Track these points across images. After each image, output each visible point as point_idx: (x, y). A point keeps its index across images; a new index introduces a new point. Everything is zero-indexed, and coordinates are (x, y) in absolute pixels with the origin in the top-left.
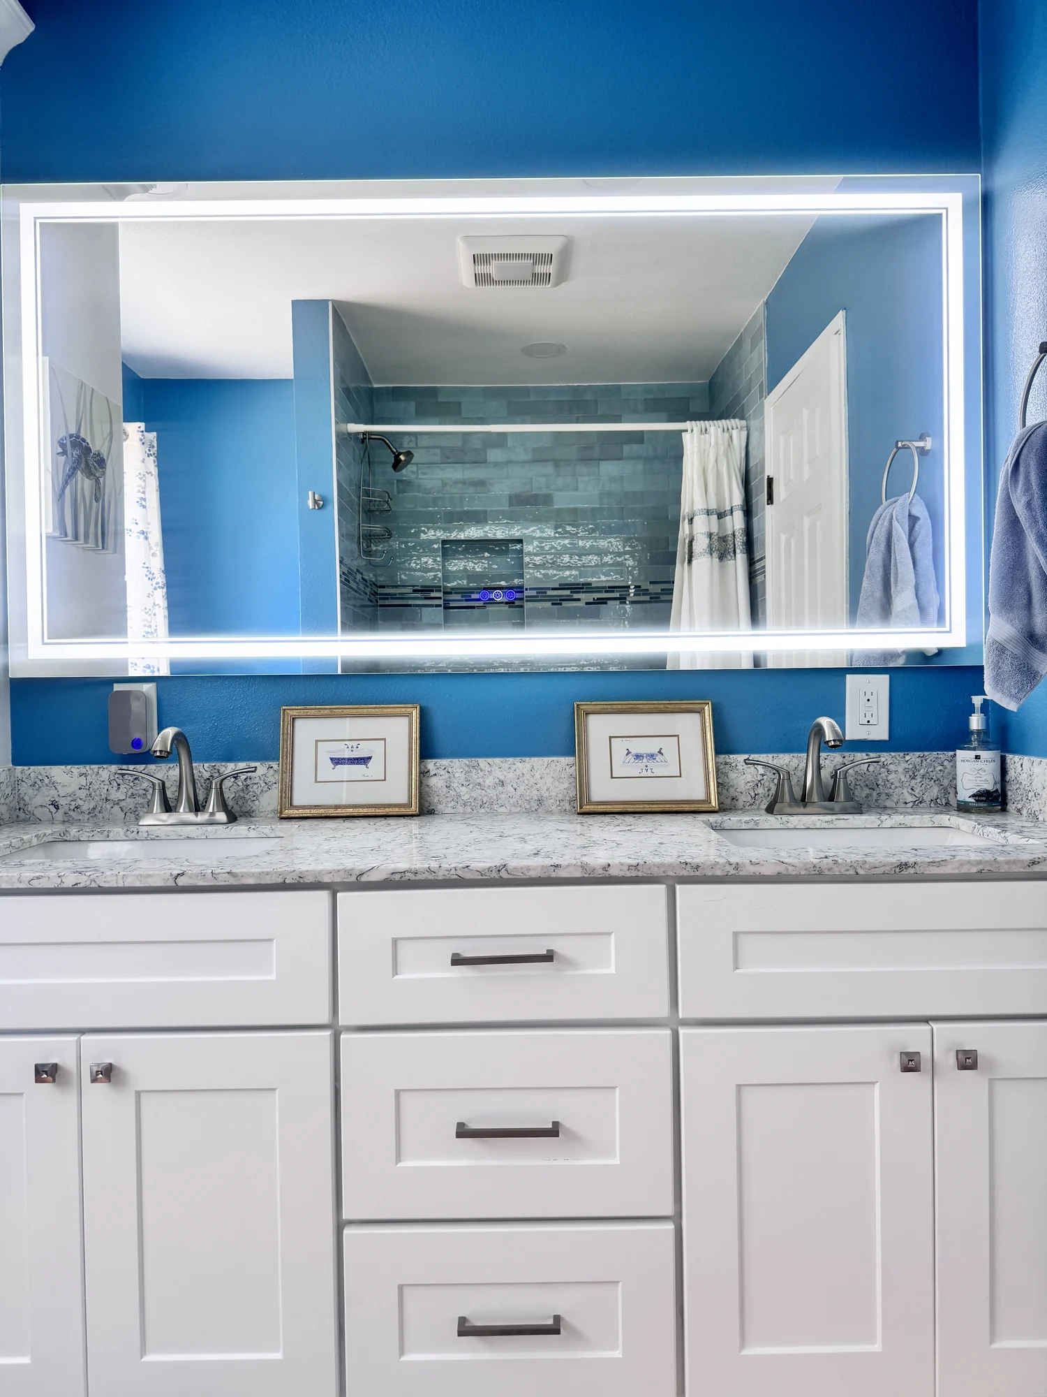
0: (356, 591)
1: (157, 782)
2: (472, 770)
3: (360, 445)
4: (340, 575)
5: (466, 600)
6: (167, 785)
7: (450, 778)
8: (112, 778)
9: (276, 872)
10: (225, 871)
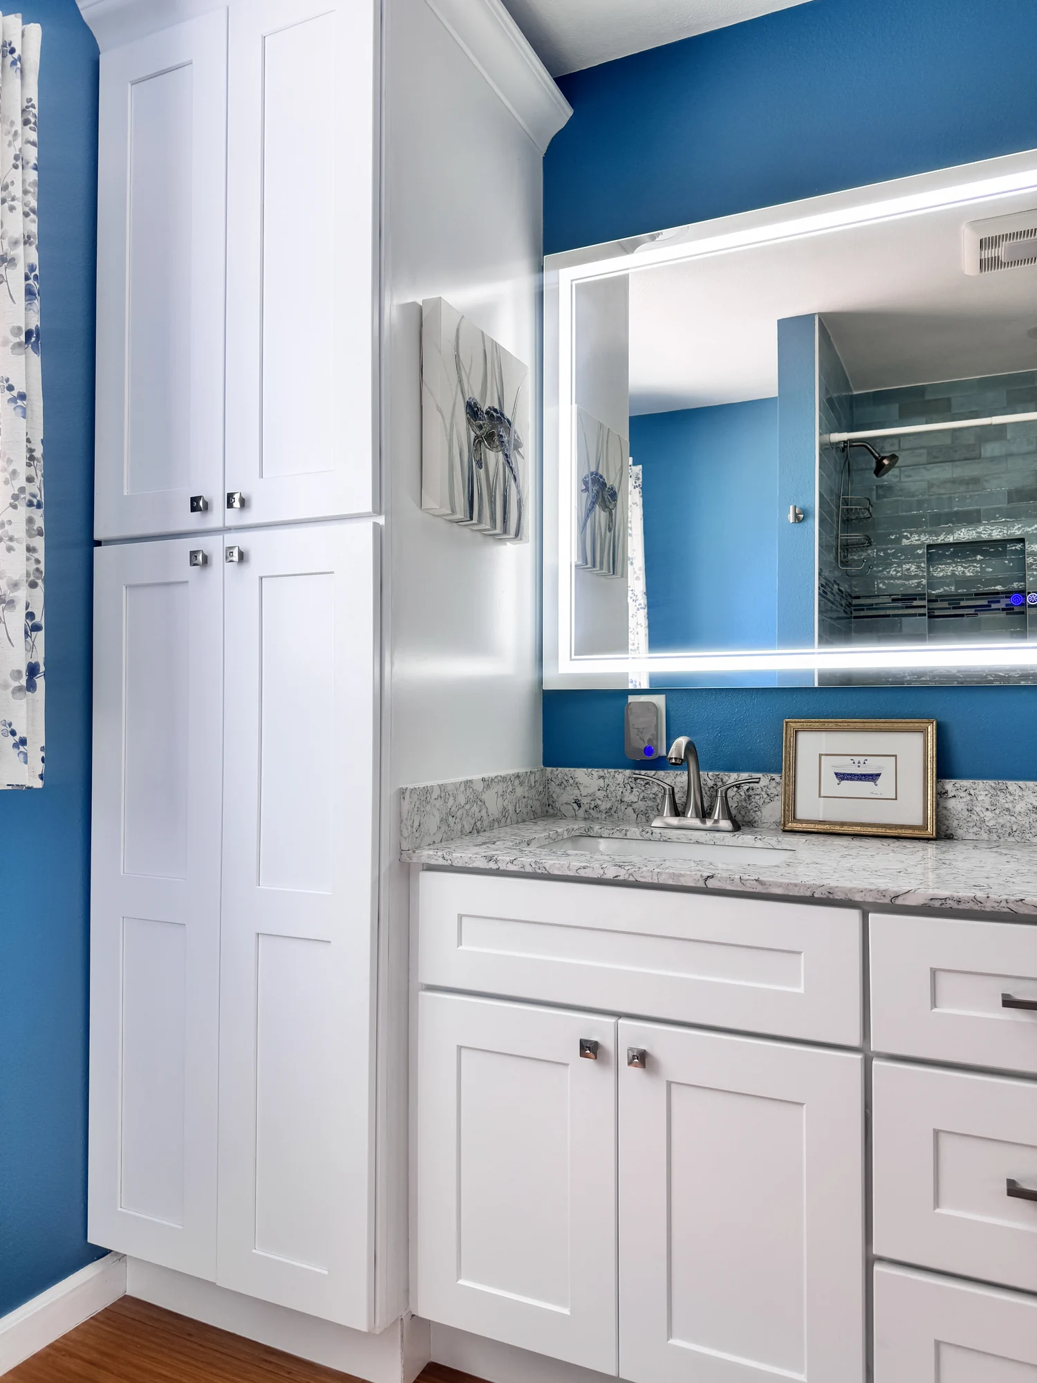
0: (832, 603)
1: (667, 787)
2: (999, 793)
3: (840, 453)
4: (819, 588)
5: (954, 608)
6: (676, 790)
7: (972, 800)
8: (626, 781)
9: (805, 885)
10: (753, 878)
